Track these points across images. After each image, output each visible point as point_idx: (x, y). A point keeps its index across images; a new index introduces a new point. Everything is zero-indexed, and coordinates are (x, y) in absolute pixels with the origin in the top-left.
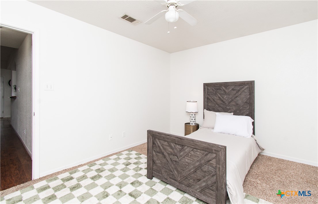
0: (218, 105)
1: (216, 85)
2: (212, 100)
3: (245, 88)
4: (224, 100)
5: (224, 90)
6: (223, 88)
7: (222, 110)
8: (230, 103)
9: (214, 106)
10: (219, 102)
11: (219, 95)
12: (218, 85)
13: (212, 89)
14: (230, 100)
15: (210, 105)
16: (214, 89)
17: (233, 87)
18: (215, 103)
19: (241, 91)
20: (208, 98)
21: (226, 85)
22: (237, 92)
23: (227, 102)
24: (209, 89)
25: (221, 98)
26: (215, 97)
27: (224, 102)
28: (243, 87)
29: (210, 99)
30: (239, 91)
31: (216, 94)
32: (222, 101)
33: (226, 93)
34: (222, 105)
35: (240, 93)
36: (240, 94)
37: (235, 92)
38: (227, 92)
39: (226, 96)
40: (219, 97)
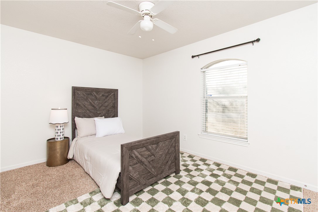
0: (89, 110)
1: (87, 90)
2: (82, 106)
3: (111, 95)
4: (95, 106)
5: (95, 96)
6: (95, 93)
7: (93, 115)
8: (100, 108)
9: (85, 112)
10: (90, 107)
11: (90, 100)
12: (90, 91)
13: (83, 94)
14: (100, 105)
15: (79, 111)
16: (85, 94)
17: (103, 93)
18: (86, 109)
19: (109, 97)
20: (77, 104)
21: (97, 90)
22: (106, 98)
23: (97, 107)
24: (79, 93)
25: (92, 103)
26: (86, 103)
27: (95, 107)
28: (110, 94)
29: (79, 105)
30: (107, 96)
31: (86, 100)
32: (93, 106)
33: (97, 99)
34: (93, 111)
35: (108, 98)
36: (108, 100)
37: (104, 97)
38: (98, 97)
39: (96, 101)
40: (90, 103)
